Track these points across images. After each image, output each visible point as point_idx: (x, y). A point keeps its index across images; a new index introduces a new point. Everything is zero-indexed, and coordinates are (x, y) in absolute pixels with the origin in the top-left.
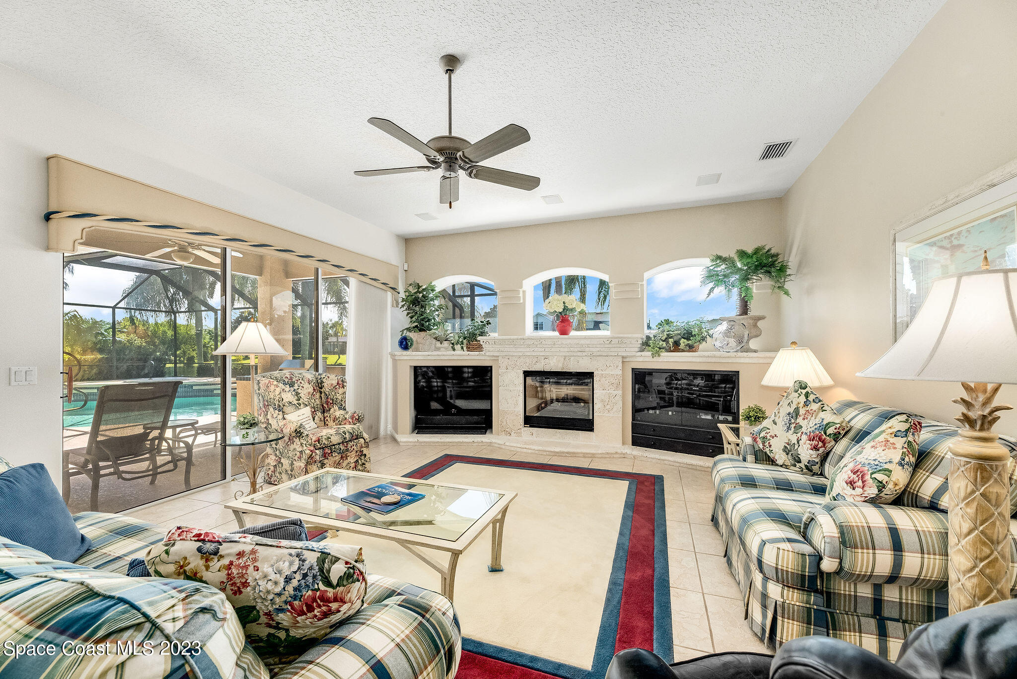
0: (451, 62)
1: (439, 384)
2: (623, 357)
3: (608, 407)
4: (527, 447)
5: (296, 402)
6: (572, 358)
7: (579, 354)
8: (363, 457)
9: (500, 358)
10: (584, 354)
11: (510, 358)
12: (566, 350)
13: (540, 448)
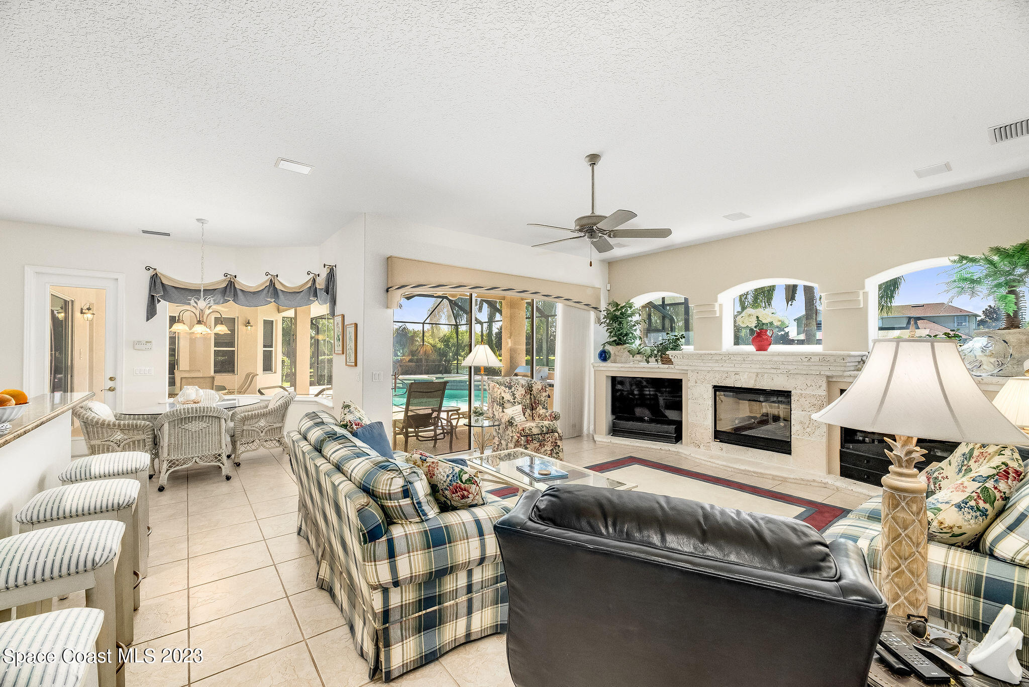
0: (593, 159)
1: (652, 393)
2: (828, 377)
3: (808, 430)
4: (712, 460)
5: (512, 401)
6: (766, 375)
7: (773, 371)
8: (557, 448)
9: (689, 372)
10: (779, 371)
11: (699, 372)
12: (758, 366)
13: (724, 463)
